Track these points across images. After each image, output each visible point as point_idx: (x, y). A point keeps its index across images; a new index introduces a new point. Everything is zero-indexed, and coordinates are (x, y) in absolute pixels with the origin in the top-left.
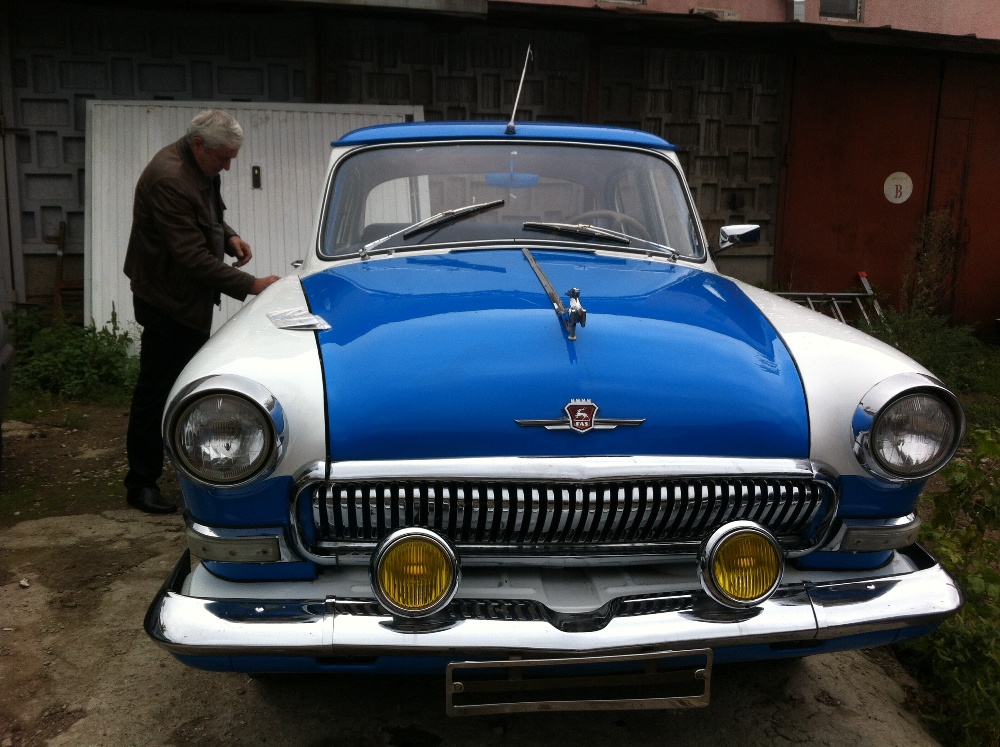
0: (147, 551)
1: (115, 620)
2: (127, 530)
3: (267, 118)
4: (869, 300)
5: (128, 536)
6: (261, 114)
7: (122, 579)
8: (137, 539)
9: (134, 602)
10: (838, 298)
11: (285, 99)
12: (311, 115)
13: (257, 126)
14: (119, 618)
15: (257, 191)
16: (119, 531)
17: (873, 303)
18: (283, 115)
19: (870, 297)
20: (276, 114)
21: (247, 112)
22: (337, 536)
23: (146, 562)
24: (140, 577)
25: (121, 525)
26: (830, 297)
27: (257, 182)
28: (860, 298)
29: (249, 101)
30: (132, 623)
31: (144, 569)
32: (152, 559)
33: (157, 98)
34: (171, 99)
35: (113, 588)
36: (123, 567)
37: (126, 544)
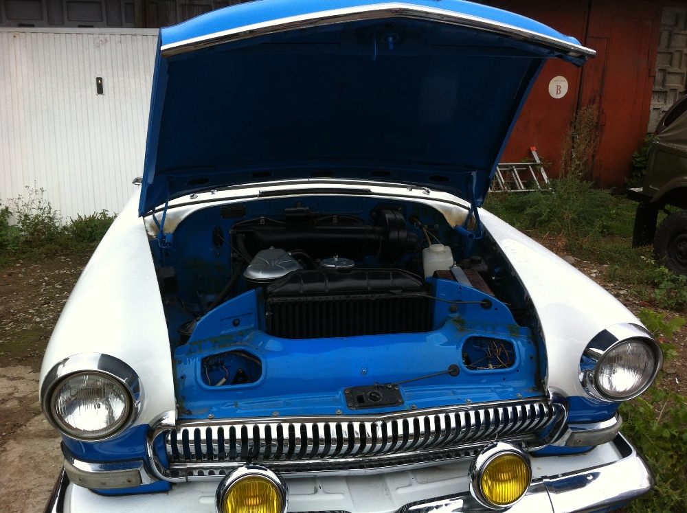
0: (33, 409)
1: (10, 481)
2: (16, 388)
3: (106, 40)
4: (538, 167)
5: (17, 395)
6: (102, 37)
7: (15, 439)
8: (25, 397)
9: (25, 462)
10: (517, 166)
11: (120, 25)
12: (139, 37)
13: (98, 47)
14: (14, 478)
15: (100, 96)
16: (10, 390)
17: (540, 170)
18: (118, 38)
19: (538, 165)
20: (113, 37)
21: (91, 36)
22: (186, 459)
23: (32, 421)
24: (28, 436)
25: (12, 383)
26: (511, 166)
27: (100, 90)
28: (532, 166)
29: (92, 27)
30: (25, 483)
31: (31, 428)
32: (36, 418)
33: (21, 25)
34: (32, 26)
35: (8, 448)
36: (14, 426)
37: (16, 402)
